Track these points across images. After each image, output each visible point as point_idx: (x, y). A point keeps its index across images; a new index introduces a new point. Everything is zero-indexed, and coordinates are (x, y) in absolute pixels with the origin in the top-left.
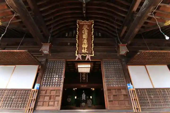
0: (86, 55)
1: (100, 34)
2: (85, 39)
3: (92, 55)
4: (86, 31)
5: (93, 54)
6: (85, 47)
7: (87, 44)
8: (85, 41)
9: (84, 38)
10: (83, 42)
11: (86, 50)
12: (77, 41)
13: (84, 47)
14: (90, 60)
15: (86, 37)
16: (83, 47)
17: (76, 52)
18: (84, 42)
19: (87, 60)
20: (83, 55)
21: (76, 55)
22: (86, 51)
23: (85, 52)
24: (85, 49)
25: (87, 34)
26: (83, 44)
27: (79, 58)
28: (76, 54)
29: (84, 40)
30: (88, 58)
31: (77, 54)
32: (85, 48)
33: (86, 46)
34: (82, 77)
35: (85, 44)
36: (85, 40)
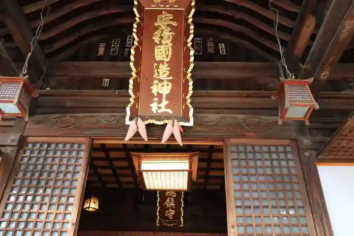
0: (166, 121)
1: (222, 46)
2: (162, 62)
3: (188, 121)
4: (168, 34)
5: (192, 120)
6: (161, 92)
7: (168, 81)
8: (163, 71)
9: (158, 58)
10: (156, 74)
11: (167, 102)
12: (134, 69)
13: (158, 93)
14: (179, 141)
15: (167, 56)
16: (154, 92)
17: (128, 110)
18: (158, 73)
19: (168, 140)
20: (151, 121)
21: (127, 122)
22: (167, 107)
23: (163, 110)
24: (160, 102)
25: (170, 44)
26: (156, 82)
27: (137, 134)
28: (127, 118)
29: (158, 67)
30: (172, 136)
31: (131, 119)
32: (160, 96)
33: (165, 89)
34: (164, 209)
35: (161, 81)
36: (161, 66)
